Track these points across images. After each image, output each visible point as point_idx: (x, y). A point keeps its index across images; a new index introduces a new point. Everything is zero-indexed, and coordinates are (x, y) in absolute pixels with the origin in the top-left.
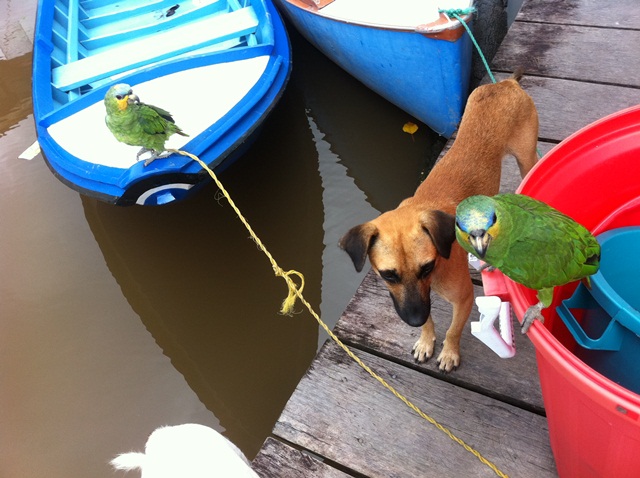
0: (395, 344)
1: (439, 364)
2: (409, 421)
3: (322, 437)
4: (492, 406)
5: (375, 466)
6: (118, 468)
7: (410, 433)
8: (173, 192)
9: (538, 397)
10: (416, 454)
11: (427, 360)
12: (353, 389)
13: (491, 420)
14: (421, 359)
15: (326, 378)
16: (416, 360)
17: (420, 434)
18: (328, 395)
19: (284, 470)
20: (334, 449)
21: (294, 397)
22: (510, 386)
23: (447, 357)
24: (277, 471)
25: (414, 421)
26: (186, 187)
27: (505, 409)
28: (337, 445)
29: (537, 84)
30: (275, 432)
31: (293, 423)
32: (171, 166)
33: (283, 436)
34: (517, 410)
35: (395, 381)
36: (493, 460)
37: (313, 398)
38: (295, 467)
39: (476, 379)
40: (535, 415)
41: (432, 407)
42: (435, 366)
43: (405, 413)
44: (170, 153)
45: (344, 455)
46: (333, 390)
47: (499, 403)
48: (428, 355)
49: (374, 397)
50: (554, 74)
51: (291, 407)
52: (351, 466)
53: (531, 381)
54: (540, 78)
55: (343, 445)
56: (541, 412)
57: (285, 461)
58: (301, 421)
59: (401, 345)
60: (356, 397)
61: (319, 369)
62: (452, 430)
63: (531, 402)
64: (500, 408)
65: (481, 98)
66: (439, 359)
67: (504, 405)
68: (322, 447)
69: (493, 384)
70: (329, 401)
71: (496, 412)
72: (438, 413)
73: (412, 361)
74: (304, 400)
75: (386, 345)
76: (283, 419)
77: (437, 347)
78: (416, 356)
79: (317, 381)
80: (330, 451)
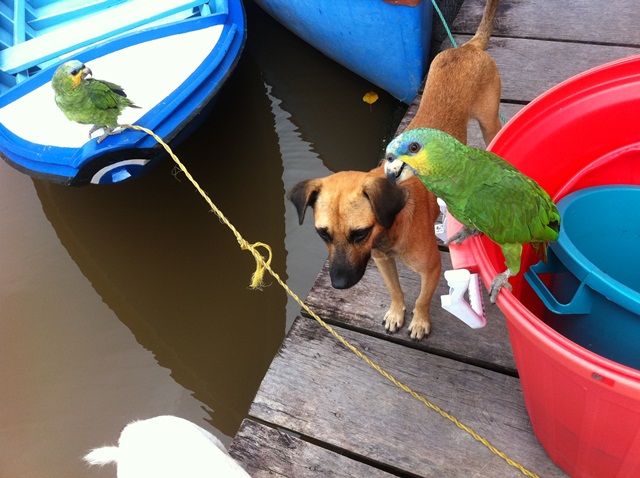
0: (365, 317)
1: (410, 333)
2: (384, 392)
3: (299, 415)
4: (465, 371)
5: (354, 439)
6: (92, 463)
7: (386, 404)
8: (128, 168)
9: (509, 358)
10: (393, 424)
11: (398, 330)
12: (327, 364)
13: (464, 384)
14: (392, 329)
15: (299, 356)
16: (388, 330)
17: (396, 404)
18: (302, 372)
19: (263, 450)
20: (312, 426)
21: (267, 377)
22: (482, 350)
23: (417, 326)
24: (256, 452)
25: (389, 392)
26: (141, 162)
27: (478, 373)
28: (314, 421)
29: (498, 44)
30: (251, 413)
31: (269, 403)
32: (125, 141)
33: (260, 417)
34: (489, 373)
35: (368, 353)
36: (470, 425)
37: (287, 376)
38: (274, 447)
39: (448, 345)
40: (508, 377)
41: (406, 376)
42: (406, 335)
43: (380, 384)
44: (124, 129)
45: (322, 431)
46: (306, 366)
47: (472, 367)
48: (399, 325)
49: (348, 370)
50: (515, 34)
51: (265, 386)
52: (330, 441)
53: (503, 344)
54: (501, 39)
55: (321, 421)
56: (514, 374)
57: (263, 442)
58: (276, 401)
59: (372, 317)
60: (330, 372)
61: (291, 347)
62: (428, 397)
63: (504, 364)
64: (473, 372)
65: (444, 64)
66: (410, 328)
67: (477, 369)
68: (300, 425)
69: (464, 348)
70: (303, 378)
71: (470, 376)
72: (413, 381)
73: (384, 332)
74: (278, 379)
75: (356, 318)
76: (258, 399)
77: (407, 316)
78: (387, 326)
79: (290, 359)
80: (308, 428)
